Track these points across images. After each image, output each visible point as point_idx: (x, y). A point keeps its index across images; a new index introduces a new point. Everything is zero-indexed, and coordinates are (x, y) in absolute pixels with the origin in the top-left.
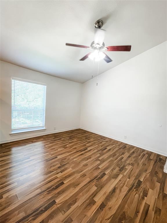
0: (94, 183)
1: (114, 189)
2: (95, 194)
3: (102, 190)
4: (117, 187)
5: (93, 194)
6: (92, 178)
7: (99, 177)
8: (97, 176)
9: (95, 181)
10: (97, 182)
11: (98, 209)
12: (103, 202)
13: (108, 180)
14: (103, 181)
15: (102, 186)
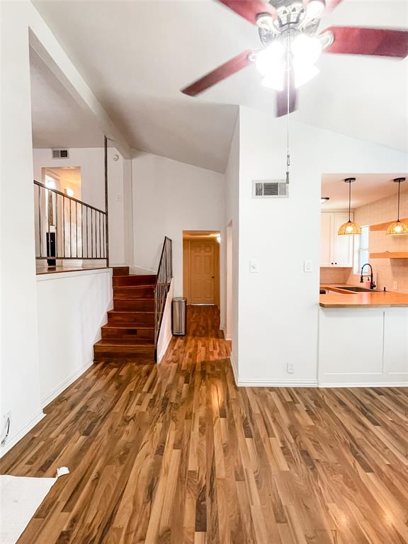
0: (202, 474)
1: (153, 495)
2: (184, 458)
3: (177, 473)
4: (146, 506)
5: (187, 455)
6: (217, 484)
7: (204, 500)
8: (212, 501)
9: (204, 481)
10: (198, 483)
11: (165, 444)
12: (162, 455)
13: (177, 509)
14: (187, 495)
15: (182, 481)
